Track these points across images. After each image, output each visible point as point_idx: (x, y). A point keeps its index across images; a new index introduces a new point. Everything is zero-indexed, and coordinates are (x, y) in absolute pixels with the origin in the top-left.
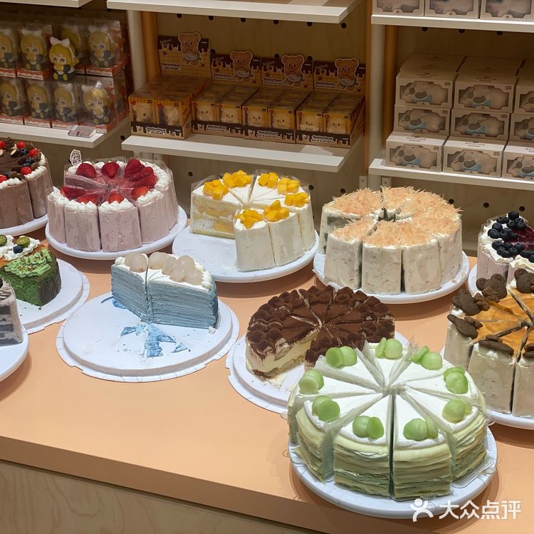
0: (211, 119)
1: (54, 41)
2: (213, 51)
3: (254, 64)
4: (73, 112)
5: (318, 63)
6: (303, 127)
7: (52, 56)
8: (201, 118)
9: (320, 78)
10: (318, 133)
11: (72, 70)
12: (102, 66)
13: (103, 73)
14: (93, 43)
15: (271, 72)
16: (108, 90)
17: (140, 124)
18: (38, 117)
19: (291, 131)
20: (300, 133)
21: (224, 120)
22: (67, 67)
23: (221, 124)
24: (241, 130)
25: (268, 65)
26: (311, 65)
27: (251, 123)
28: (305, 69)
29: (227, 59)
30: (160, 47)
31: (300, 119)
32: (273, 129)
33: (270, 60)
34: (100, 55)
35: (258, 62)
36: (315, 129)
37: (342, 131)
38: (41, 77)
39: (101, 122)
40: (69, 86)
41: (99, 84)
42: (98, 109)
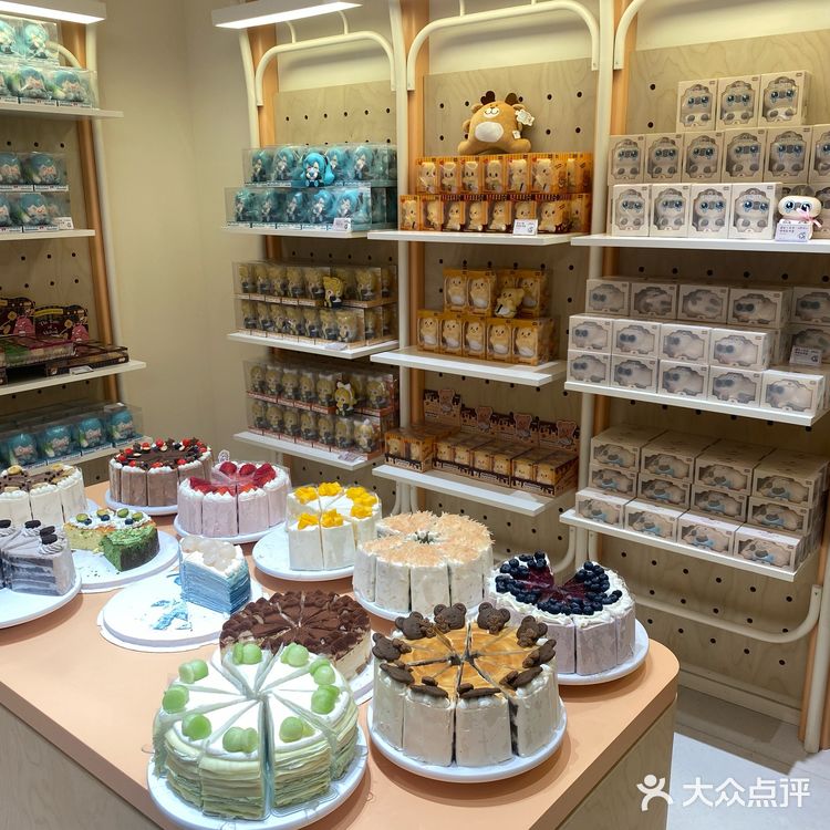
0: (447, 459)
1: (340, 385)
2: (463, 405)
3: (493, 419)
4: (347, 442)
5: (543, 423)
6: (517, 474)
7: (337, 395)
8: (439, 456)
9: (544, 436)
10: (528, 481)
11: (350, 408)
12: (374, 407)
13: (374, 413)
14: (369, 389)
15: (506, 426)
16: (375, 428)
17: (392, 456)
18: (323, 443)
19: (507, 477)
20: (514, 479)
21: (457, 460)
22: (346, 406)
23: (455, 464)
24: (469, 470)
25: (503, 420)
26: (537, 424)
27: (477, 466)
28: (533, 427)
29: (472, 413)
30: (424, 398)
31: (515, 467)
32: (493, 473)
33: (505, 416)
34: (373, 398)
35: (496, 417)
36: (527, 477)
37: (548, 482)
38: (326, 412)
39: (365, 451)
40: (345, 420)
41: (367, 421)
42: (364, 441)
